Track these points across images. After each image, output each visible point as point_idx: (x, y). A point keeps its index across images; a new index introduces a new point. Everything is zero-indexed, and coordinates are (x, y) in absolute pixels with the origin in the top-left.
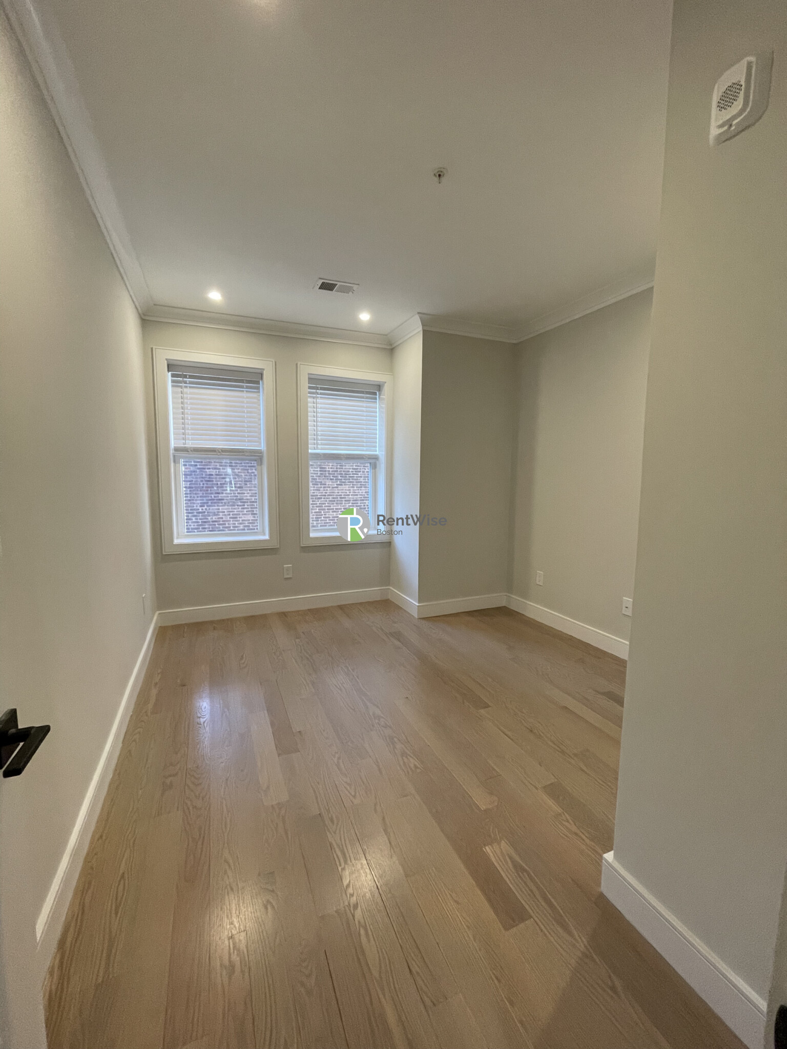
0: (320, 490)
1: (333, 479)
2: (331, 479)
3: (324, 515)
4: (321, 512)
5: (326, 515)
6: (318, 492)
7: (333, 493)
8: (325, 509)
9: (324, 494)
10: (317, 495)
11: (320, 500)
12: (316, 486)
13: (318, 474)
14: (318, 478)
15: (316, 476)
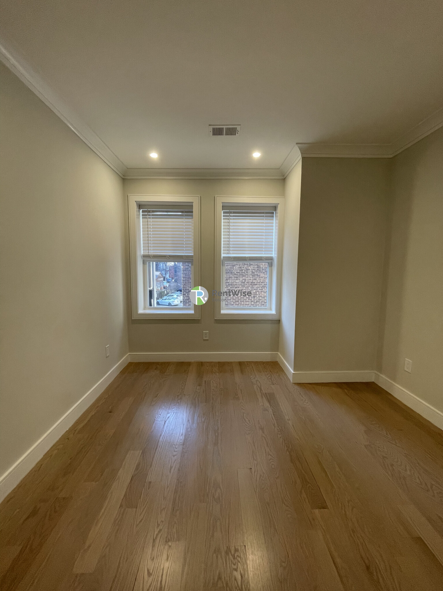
0: (256, 279)
1: (265, 273)
2: (263, 273)
3: (259, 294)
4: (257, 293)
5: (260, 294)
6: (255, 280)
7: (265, 281)
8: (259, 291)
9: (259, 282)
10: (255, 283)
11: (256, 285)
12: (254, 277)
13: (255, 269)
14: (255, 272)
15: (254, 271)
